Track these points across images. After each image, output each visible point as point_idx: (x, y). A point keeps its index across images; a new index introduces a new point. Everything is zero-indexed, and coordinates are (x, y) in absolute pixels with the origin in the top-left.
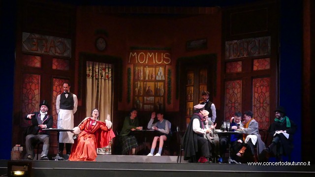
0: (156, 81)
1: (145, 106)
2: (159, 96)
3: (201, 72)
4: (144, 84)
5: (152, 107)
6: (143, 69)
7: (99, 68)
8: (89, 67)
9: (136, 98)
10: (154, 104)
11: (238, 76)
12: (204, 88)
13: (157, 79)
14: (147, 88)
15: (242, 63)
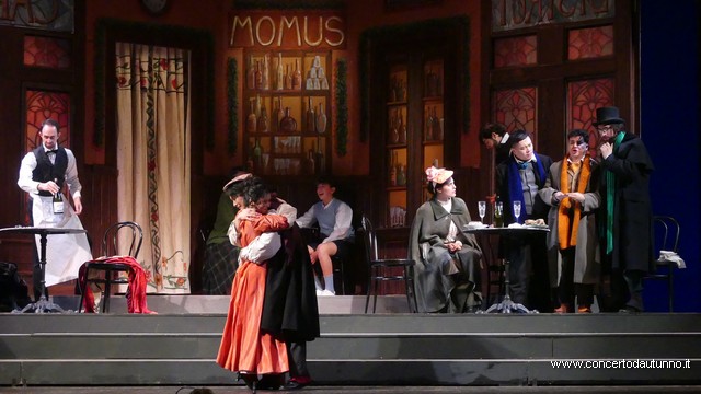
0: (305, 93)
1: (277, 160)
2: (316, 133)
3: (427, 67)
4: (272, 102)
5: (297, 163)
6: (271, 63)
7: (150, 62)
8: (123, 57)
9: (252, 139)
10: (301, 156)
11: (529, 77)
12: (436, 111)
13: (309, 87)
14: (282, 114)
15: (539, 42)
